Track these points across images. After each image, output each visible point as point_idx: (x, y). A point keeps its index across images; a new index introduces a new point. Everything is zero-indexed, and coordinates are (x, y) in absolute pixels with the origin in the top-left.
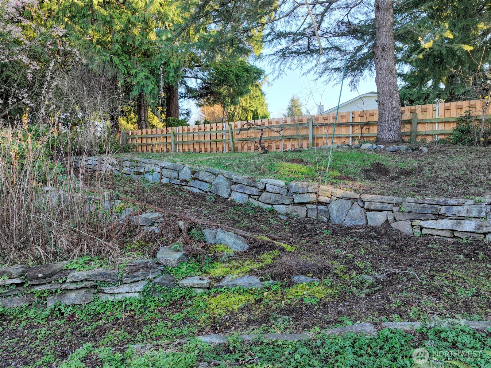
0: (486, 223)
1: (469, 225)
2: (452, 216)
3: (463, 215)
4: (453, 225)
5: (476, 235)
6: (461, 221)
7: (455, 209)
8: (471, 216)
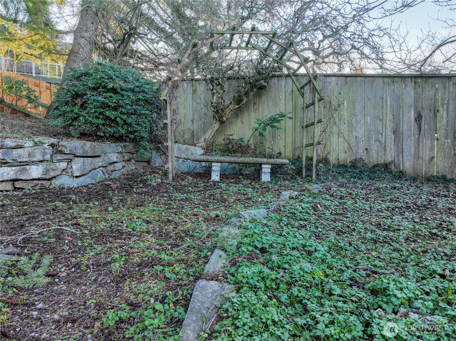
0: (52, 166)
1: (35, 171)
2: (12, 161)
3: (24, 160)
4: (16, 173)
5: (44, 182)
6: (25, 167)
7: (15, 152)
8: (35, 159)
